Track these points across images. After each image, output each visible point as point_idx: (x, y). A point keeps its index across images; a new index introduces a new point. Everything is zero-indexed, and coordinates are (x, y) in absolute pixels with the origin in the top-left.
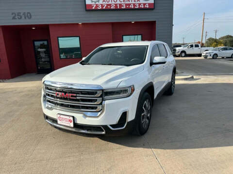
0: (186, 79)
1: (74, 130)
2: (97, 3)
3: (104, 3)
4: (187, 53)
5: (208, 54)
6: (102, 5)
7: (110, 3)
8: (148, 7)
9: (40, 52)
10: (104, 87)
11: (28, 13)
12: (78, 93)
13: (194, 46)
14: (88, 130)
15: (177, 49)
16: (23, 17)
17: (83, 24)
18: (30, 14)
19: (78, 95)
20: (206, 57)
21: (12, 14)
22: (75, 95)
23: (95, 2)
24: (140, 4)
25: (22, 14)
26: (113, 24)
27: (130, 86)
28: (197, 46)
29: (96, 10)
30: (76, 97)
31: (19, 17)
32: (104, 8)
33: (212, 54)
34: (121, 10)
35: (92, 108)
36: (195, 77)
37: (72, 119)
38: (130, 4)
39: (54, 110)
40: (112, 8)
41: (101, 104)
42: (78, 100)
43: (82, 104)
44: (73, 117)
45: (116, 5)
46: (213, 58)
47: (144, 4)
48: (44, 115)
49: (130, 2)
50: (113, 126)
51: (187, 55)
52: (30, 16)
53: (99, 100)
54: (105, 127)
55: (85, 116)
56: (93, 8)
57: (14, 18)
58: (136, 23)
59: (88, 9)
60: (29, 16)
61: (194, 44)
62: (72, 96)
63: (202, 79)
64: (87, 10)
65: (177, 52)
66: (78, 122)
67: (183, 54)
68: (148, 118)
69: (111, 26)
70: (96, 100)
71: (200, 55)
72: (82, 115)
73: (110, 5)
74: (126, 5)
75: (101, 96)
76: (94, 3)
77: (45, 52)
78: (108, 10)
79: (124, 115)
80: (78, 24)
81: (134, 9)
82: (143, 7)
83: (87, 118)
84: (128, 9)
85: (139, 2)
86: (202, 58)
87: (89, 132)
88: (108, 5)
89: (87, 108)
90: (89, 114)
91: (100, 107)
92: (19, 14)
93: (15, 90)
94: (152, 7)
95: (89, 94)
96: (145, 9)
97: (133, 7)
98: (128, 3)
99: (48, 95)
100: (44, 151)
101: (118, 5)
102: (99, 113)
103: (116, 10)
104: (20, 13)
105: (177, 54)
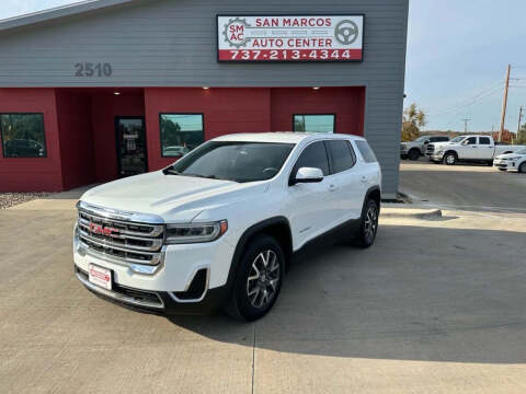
0: (421, 216)
1: (113, 295)
2: (241, 48)
3: (256, 48)
4: (460, 156)
5: (507, 162)
6: (250, 51)
7: (268, 47)
8: (348, 56)
9: (126, 140)
10: (167, 220)
11: (106, 64)
12: (123, 228)
13: (478, 140)
14: (136, 299)
15: (437, 145)
16: (96, 73)
17: (212, 89)
18: (110, 67)
19: (122, 231)
20: (503, 167)
21: (77, 66)
22: (117, 230)
23: (238, 46)
24: (330, 52)
25: (93, 68)
26: (273, 90)
27: (219, 222)
28: (484, 141)
29: (239, 62)
30: (118, 233)
31: (89, 72)
32: (255, 57)
33: (518, 163)
34: (290, 62)
35: (146, 258)
36: (444, 213)
37: (109, 274)
38: (311, 51)
39: (87, 256)
40: (271, 58)
41: (159, 251)
42: (122, 241)
43: (127, 247)
44: (112, 272)
45: (280, 52)
46: (520, 171)
47: (341, 51)
48: (75, 266)
49: (311, 47)
50: (178, 294)
51: (458, 161)
52: (110, 70)
53: (157, 243)
54: (165, 295)
55: (132, 272)
56: (234, 57)
57: (79, 74)
58: (321, 89)
59: (223, 59)
60: (107, 70)
61: (478, 136)
62: (113, 233)
63: (462, 218)
64: (219, 62)
65: (436, 151)
66: (119, 282)
67: (451, 159)
68: (269, 288)
69: (268, 95)
70: (151, 243)
71: (489, 163)
72: (126, 269)
73: (268, 52)
74: (302, 52)
75: (160, 237)
76: (234, 48)
77: (136, 141)
78: (263, 62)
79: (202, 275)
80: (201, 89)
81: (319, 62)
82: (337, 56)
83: (135, 276)
84: (306, 61)
85: (329, 48)
86: (494, 169)
87: (137, 302)
88: (263, 52)
89: (137, 256)
90: (138, 268)
91: (157, 257)
92: (88, 66)
93: (62, 215)
94: (359, 57)
95: (141, 231)
96: (342, 61)
97: (315, 57)
98: (306, 47)
99: (82, 228)
100: (60, 330)
101: (285, 53)
102: (155, 268)
103: (280, 62)
104: (91, 65)
105: (436, 157)
